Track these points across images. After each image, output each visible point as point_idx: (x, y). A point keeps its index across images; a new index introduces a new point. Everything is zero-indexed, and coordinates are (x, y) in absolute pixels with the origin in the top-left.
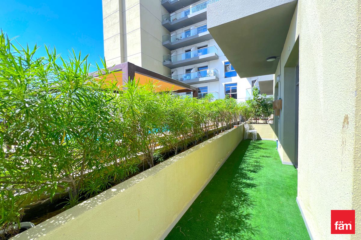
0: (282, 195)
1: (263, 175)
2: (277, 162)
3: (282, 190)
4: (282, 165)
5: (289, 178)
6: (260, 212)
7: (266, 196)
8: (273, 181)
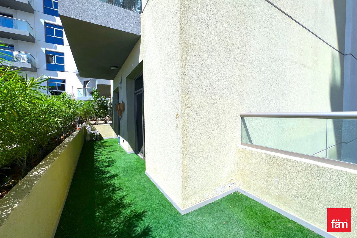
0: (136, 174)
1: (118, 166)
2: (123, 153)
3: (135, 171)
4: (128, 154)
5: (136, 162)
6: (128, 191)
7: (127, 179)
8: (127, 167)
